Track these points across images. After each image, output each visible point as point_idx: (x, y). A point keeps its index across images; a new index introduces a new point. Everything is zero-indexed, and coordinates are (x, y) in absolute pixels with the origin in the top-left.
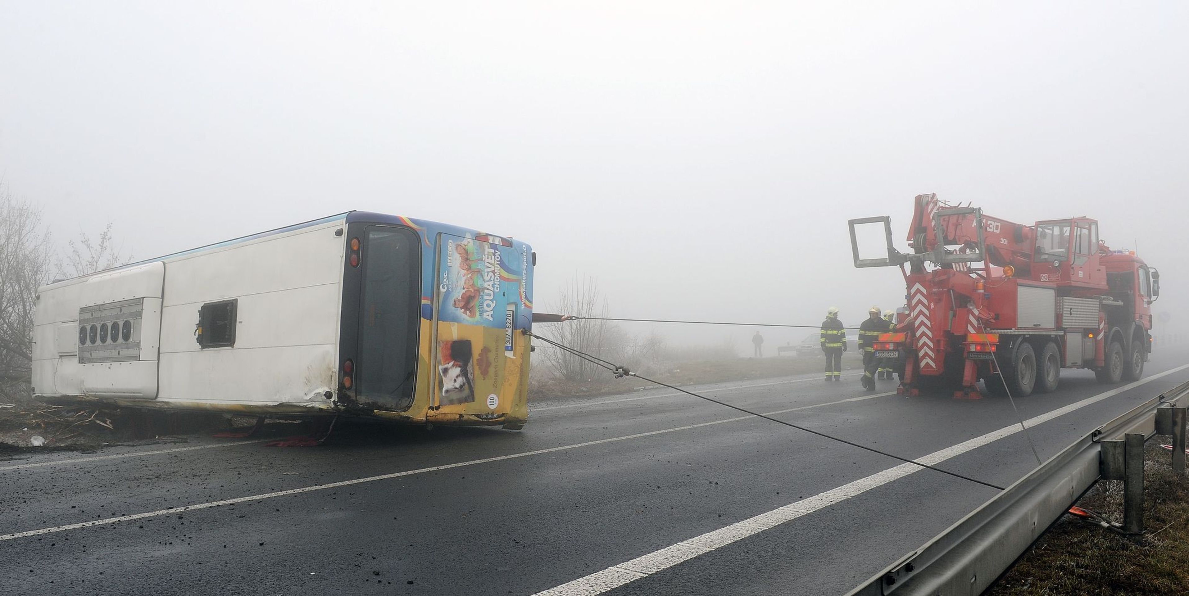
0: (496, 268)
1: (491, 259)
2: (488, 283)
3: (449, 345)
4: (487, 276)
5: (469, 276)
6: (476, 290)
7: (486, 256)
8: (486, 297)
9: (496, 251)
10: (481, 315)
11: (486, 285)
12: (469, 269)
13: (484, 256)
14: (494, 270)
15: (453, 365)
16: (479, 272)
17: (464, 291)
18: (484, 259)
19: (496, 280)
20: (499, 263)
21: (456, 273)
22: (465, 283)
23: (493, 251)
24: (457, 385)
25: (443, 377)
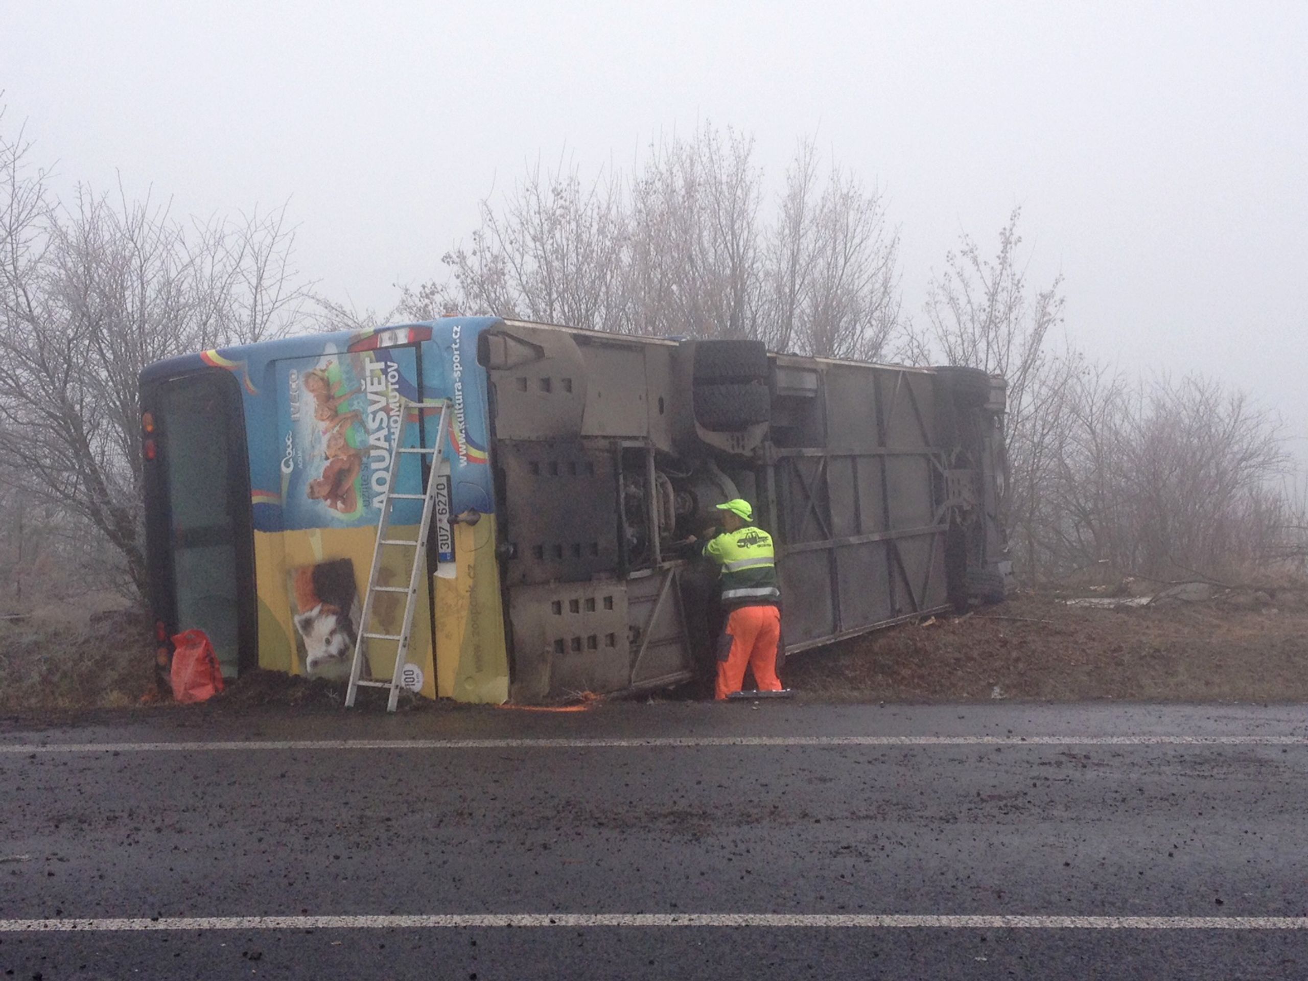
0: (391, 401)
1: (379, 383)
2: (377, 435)
3: (309, 574)
4: (374, 420)
5: (335, 432)
6: (353, 455)
7: (368, 379)
8: (374, 466)
9: (389, 363)
10: (368, 504)
11: (372, 440)
12: (334, 415)
13: (363, 382)
14: (388, 404)
15: (321, 612)
16: (357, 419)
17: (327, 463)
18: (363, 388)
19: (392, 424)
20: (397, 386)
21: (310, 431)
22: (329, 446)
23: (382, 365)
24: (334, 649)
25: (305, 637)
